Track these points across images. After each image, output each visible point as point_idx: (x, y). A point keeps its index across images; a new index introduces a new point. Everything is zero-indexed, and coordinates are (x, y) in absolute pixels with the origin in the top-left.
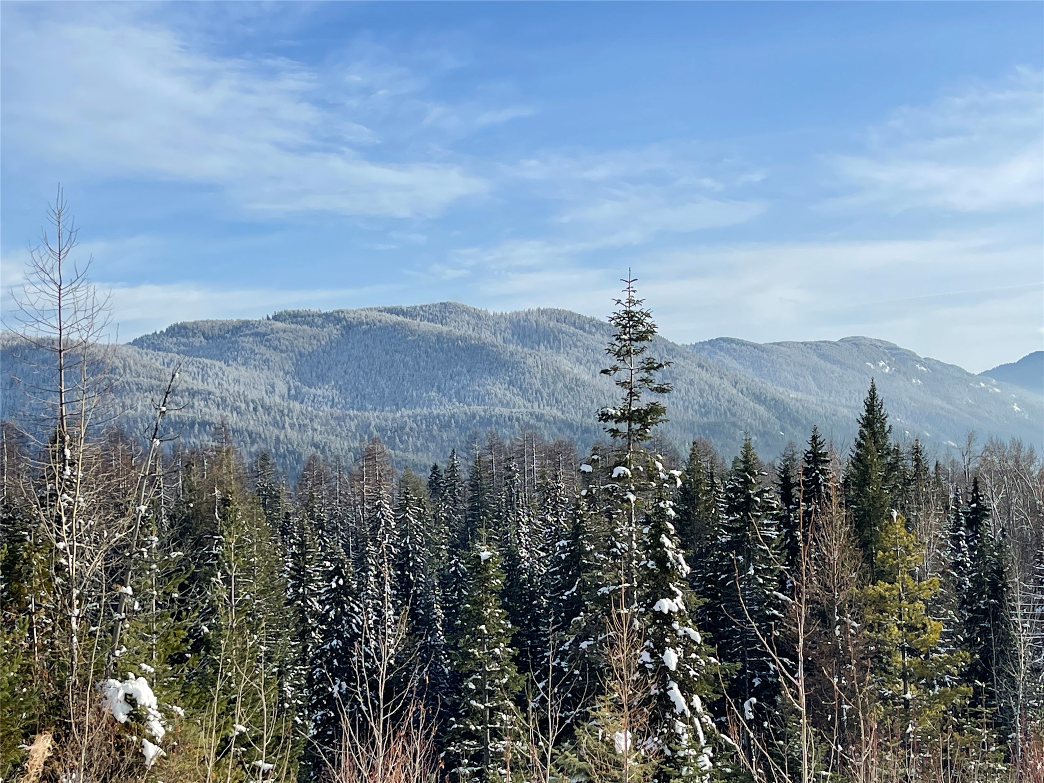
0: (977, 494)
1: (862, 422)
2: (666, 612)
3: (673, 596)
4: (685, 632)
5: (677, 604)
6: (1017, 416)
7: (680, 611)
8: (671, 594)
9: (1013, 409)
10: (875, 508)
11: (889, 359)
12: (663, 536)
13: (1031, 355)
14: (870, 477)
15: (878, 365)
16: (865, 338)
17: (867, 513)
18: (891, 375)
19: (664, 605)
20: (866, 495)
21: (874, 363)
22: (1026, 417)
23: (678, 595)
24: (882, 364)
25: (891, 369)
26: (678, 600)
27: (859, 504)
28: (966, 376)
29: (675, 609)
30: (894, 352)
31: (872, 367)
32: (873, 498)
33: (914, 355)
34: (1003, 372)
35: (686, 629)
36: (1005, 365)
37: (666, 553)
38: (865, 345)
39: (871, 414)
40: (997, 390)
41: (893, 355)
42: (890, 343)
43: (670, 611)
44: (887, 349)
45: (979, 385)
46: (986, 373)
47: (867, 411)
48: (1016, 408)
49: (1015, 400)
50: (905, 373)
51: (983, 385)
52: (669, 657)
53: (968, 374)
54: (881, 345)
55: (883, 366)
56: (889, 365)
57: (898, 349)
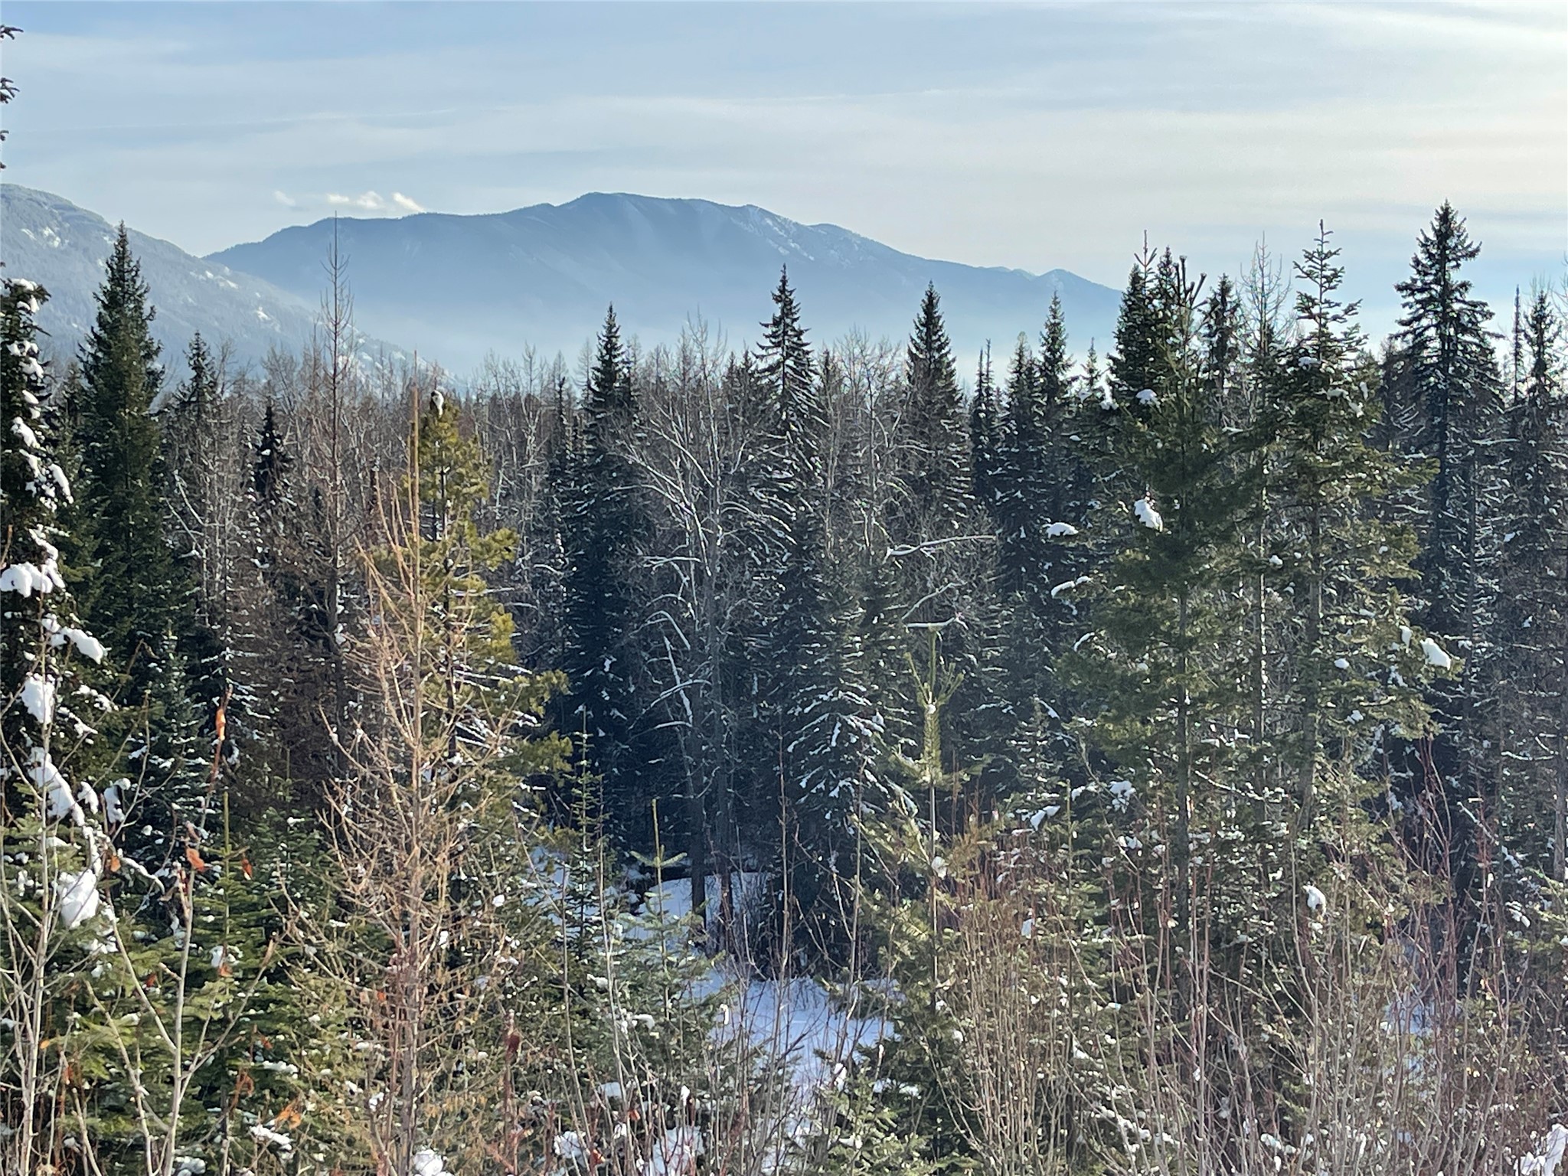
0: (272, 435)
1: (103, 298)
2: (27, 593)
3: (37, 556)
4: (66, 637)
5: (49, 575)
6: (263, 327)
7: (56, 590)
8: (34, 553)
9: (257, 315)
10: (134, 447)
11: (60, 225)
12: (19, 420)
13: (284, 230)
14: (126, 394)
15: (42, 234)
16: (19, 188)
17: (120, 457)
18: (62, 252)
19: (23, 577)
20: (119, 423)
21: (35, 231)
22: (277, 329)
23: (49, 556)
24: (47, 232)
25: (62, 242)
26: (51, 565)
27: (107, 441)
28: (183, 260)
29: (47, 588)
30: (67, 214)
31: (32, 236)
32: (131, 430)
33: (100, 220)
34: (240, 257)
35: (68, 631)
36: (245, 245)
37: (26, 462)
38: (19, 200)
39: (119, 285)
40: (233, 285)
41: (66, 220)
42: (61, 199)
43: (35, 592)
44: (57, 207)
45: (204, 274)
46: (214, 257)
47: (111, 280)
48: (262, 315)
49: (260, 302)
50: (85, 250)
51: (209, 275)
52: (34, 694)
53: (187, 257)
54: (44, 199)
55: (50, 237)
56: (59, 234)
57: (74, 209)
